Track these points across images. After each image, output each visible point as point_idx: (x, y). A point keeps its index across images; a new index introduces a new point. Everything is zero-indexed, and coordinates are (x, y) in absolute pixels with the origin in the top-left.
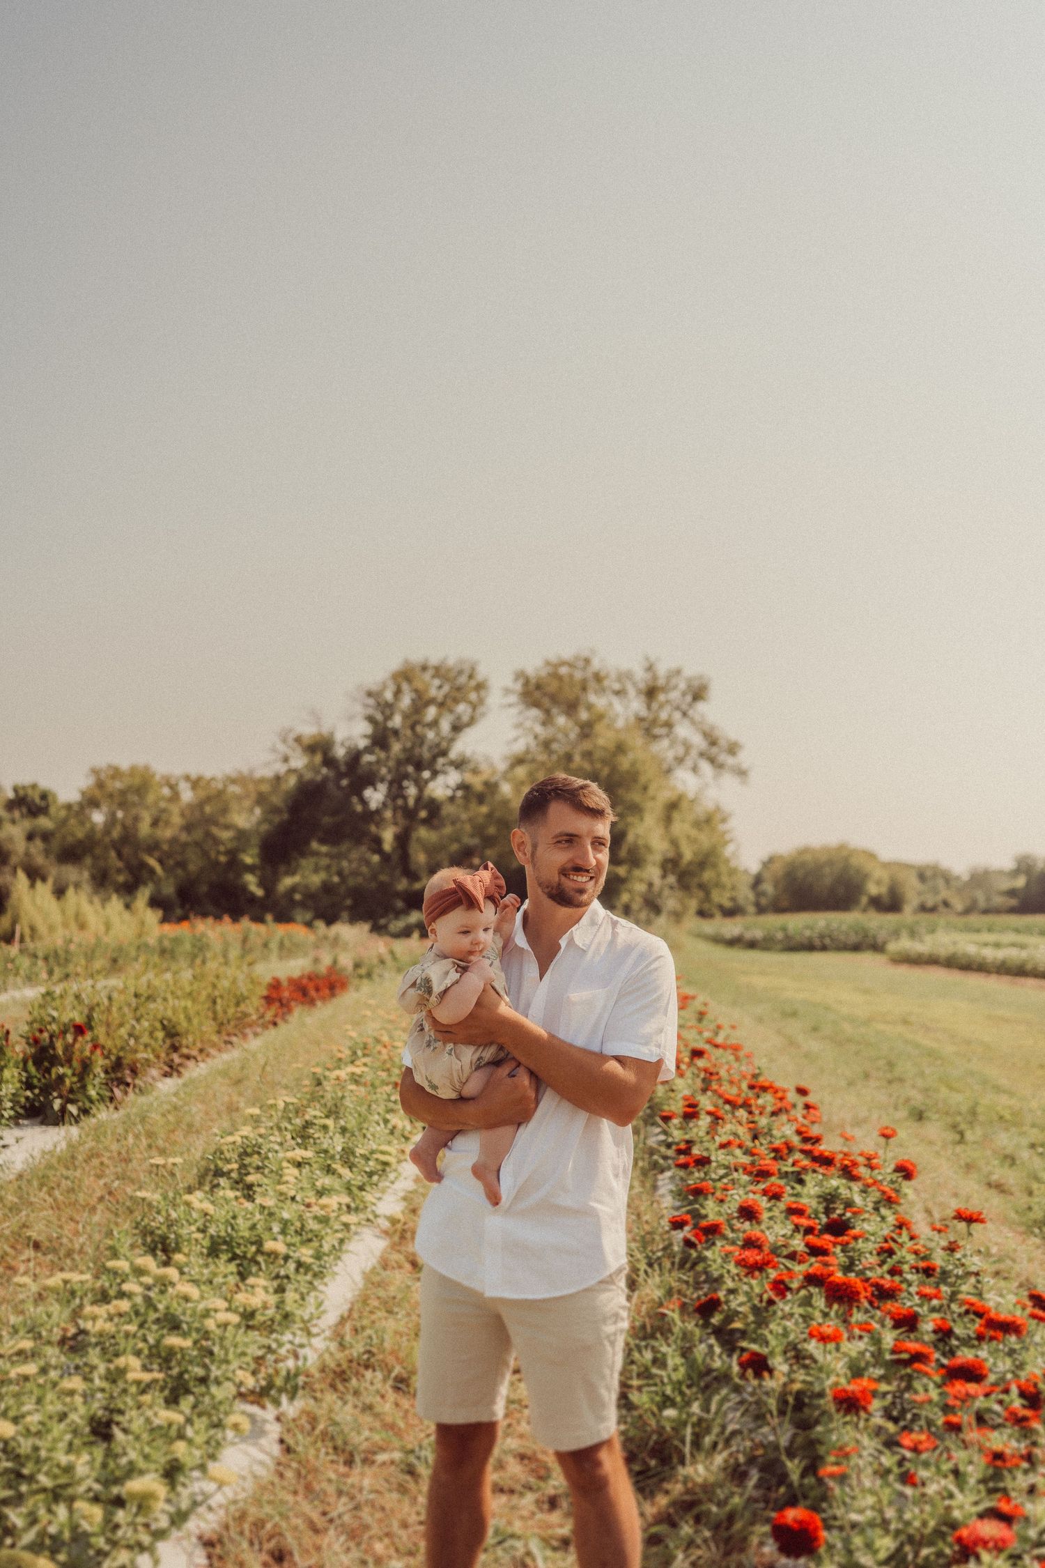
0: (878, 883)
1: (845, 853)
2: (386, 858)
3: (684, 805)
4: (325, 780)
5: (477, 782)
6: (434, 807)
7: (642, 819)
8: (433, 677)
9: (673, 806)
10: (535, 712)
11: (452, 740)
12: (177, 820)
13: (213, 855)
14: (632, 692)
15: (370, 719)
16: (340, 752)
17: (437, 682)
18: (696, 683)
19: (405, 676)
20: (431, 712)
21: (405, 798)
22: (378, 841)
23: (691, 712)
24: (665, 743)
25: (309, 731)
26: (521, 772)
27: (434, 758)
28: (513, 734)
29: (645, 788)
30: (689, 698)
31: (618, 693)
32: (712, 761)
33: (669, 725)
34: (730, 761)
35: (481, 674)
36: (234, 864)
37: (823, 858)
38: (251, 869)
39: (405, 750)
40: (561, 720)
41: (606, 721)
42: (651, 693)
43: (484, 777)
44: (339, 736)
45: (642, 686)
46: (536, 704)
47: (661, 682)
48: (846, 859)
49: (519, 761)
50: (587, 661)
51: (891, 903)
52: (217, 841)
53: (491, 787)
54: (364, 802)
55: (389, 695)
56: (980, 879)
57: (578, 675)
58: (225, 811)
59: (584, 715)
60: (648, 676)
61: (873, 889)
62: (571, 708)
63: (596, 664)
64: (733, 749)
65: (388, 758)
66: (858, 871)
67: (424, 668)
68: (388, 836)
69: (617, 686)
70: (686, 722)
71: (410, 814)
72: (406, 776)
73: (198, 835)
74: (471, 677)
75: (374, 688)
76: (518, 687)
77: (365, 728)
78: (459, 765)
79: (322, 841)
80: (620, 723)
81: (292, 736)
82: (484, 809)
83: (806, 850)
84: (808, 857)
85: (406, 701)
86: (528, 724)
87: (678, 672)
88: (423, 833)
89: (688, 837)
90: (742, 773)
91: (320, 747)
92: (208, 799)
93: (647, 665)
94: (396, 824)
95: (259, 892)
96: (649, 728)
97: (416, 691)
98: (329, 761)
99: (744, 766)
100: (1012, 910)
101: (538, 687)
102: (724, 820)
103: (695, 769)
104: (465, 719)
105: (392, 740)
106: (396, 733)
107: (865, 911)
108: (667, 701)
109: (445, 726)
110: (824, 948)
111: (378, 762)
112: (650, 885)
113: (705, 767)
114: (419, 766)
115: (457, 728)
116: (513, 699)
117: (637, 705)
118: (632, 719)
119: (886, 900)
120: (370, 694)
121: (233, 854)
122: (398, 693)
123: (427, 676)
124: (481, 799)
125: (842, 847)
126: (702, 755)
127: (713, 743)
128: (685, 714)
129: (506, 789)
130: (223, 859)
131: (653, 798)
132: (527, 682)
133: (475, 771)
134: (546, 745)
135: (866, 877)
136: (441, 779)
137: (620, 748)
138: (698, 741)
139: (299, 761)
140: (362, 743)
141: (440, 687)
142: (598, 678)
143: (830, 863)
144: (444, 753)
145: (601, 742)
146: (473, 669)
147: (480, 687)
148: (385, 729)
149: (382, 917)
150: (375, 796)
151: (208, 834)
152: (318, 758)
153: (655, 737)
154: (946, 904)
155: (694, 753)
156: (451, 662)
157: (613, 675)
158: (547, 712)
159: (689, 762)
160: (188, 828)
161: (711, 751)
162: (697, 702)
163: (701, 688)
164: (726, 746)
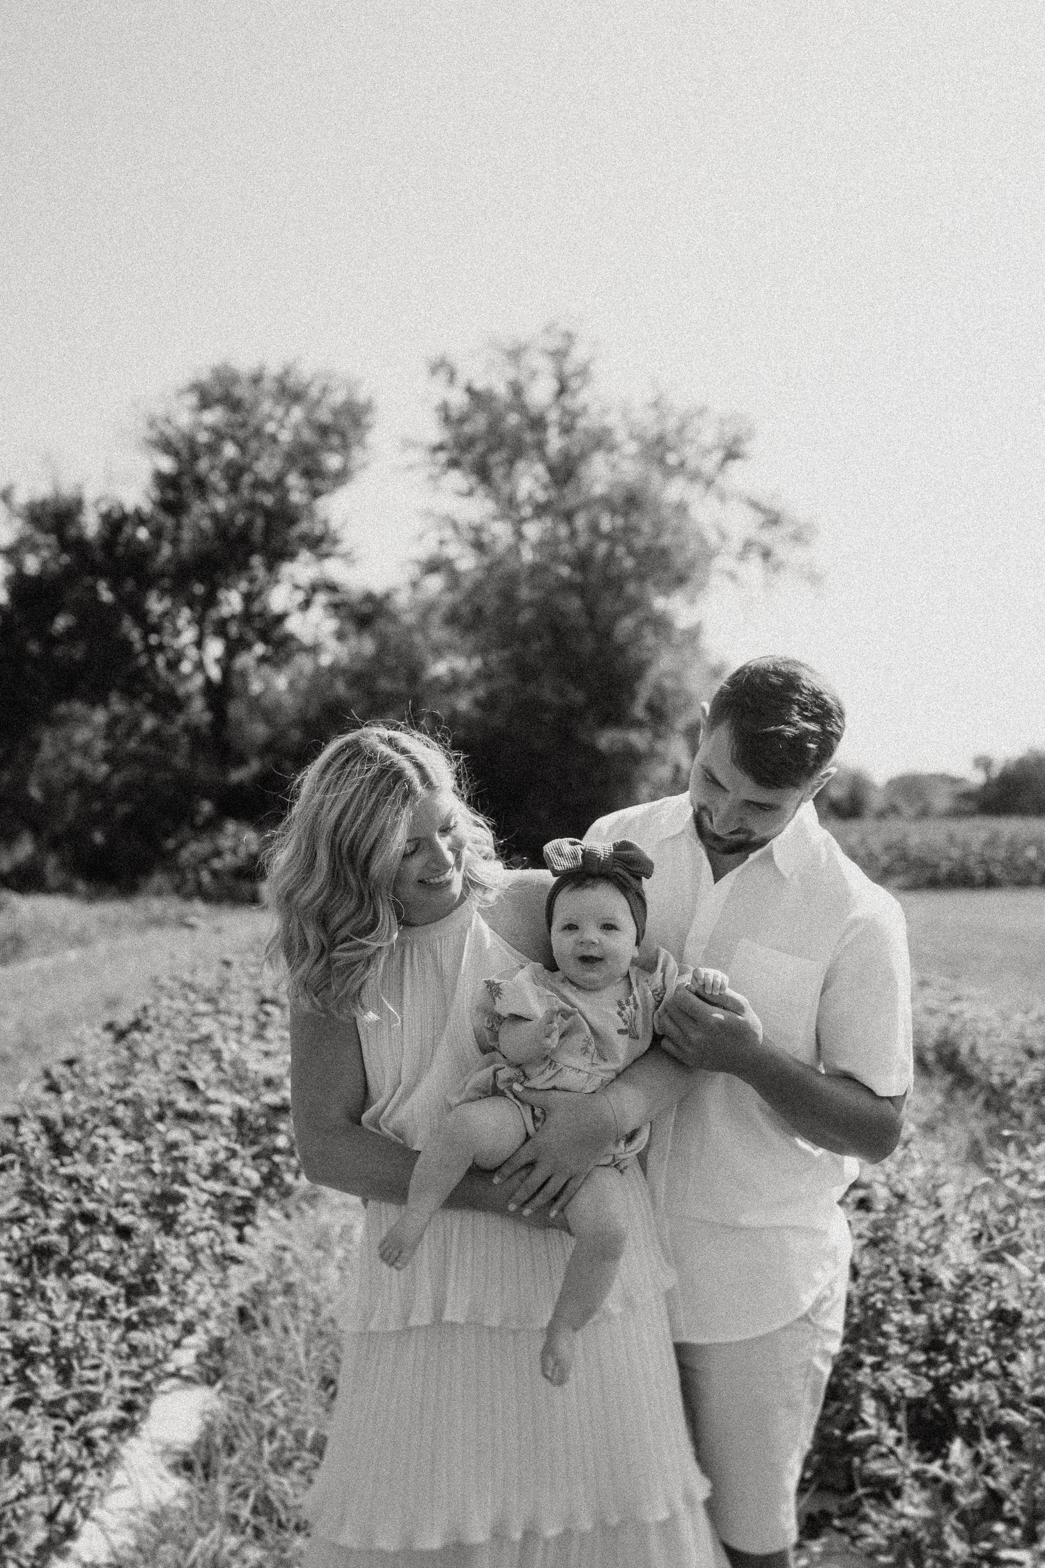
8: (274, 396)
11: (309, 505)
16: (91, 524)
18: (730, 431)
19: (216, 389)
23: (720, 480)
26: (432, 585)
30: (718, 456)
32: (766, 554)
44: (90, 495)
47: (673, 428)
60: (653, 415)
64: (803, 535)
67: (256, 380)
70: (714, 497)
90: (814, 578)
91: (52, 516)
98: (72, 544)
103: (732, 576)
104: (331, 471)
110: (990, 883)
115: (316, 487)
127: (773, 519)
128: (710, 483)
134: (474, 539)
136: (286, 572)
140: (135, 505)
149: (167, 835)
152: (51, 533)
156: (305, 372)
157: (597, 414)
161: (766, 537)
162: (730, 463)
163: (737, 440)
164: (790, 529)
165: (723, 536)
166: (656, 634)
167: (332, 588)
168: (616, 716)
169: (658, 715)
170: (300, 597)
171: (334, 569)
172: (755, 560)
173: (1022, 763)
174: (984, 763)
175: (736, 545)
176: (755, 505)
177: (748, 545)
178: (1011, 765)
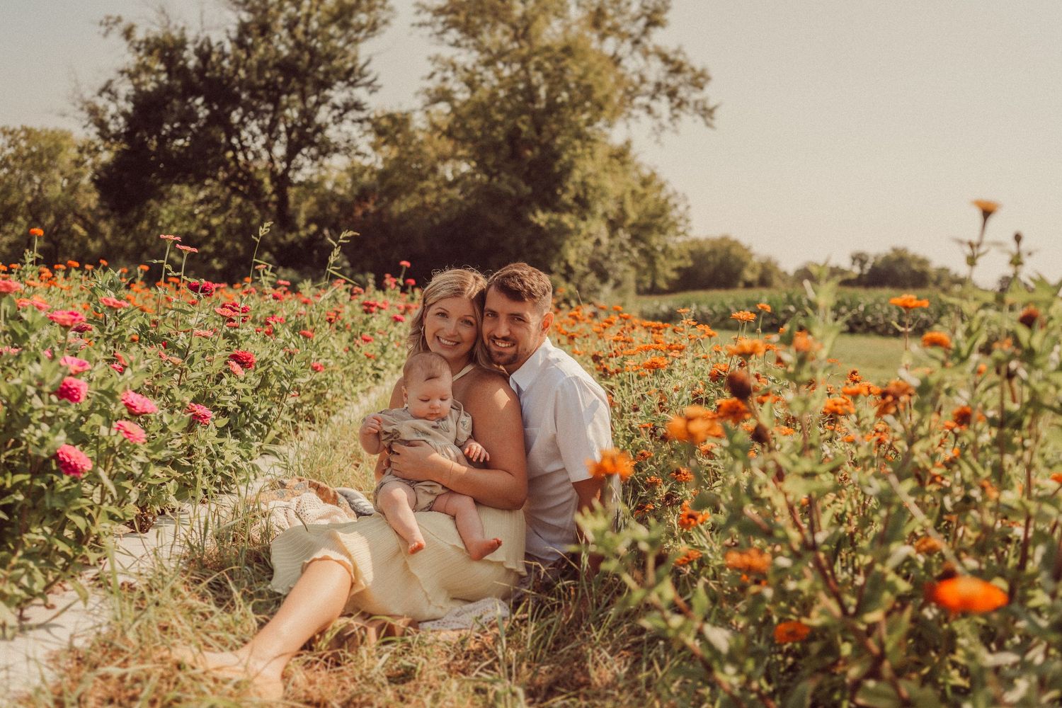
1: (725, 245)
4: (168, 91)
10: (455, 34)
23: (644, 40)
28: (429, 68)
30: (643, 21)
32: (672, 94)
34: (696, 96)
37: (707, 249)
42: (596, 13)
48: (728, 250)
61: (748, 276)
64: (699, 80)
68: (264, 179)
70: (638, 53)
89: (633, 192)
90: (707, 113)
98: (176, 69)
99: (710, 105)
103: (649, 110)
108: (616, 26)
112: (598, 242)
113: (663, 106)
125: (724, 239)
127: (677, 69)
128: (636, 42)
138: (656, 71)
143: (713, 252)
159: (641, 101)
161: (672, 81)
162: (652, 29)
163: (656, 11)
164: (689, 76)
165: (643, 80)
166: (583, 147)
167: (357, 106)
168: (551, 203)
169: (583, 205)
170: (336, 113)
171: (360, 94)
172: (665, 99)
173: (887, 260)
174: (859, 258)
175: (650, 88)
176: (665, 59)
177: (658, 86)
178: (879, 260)
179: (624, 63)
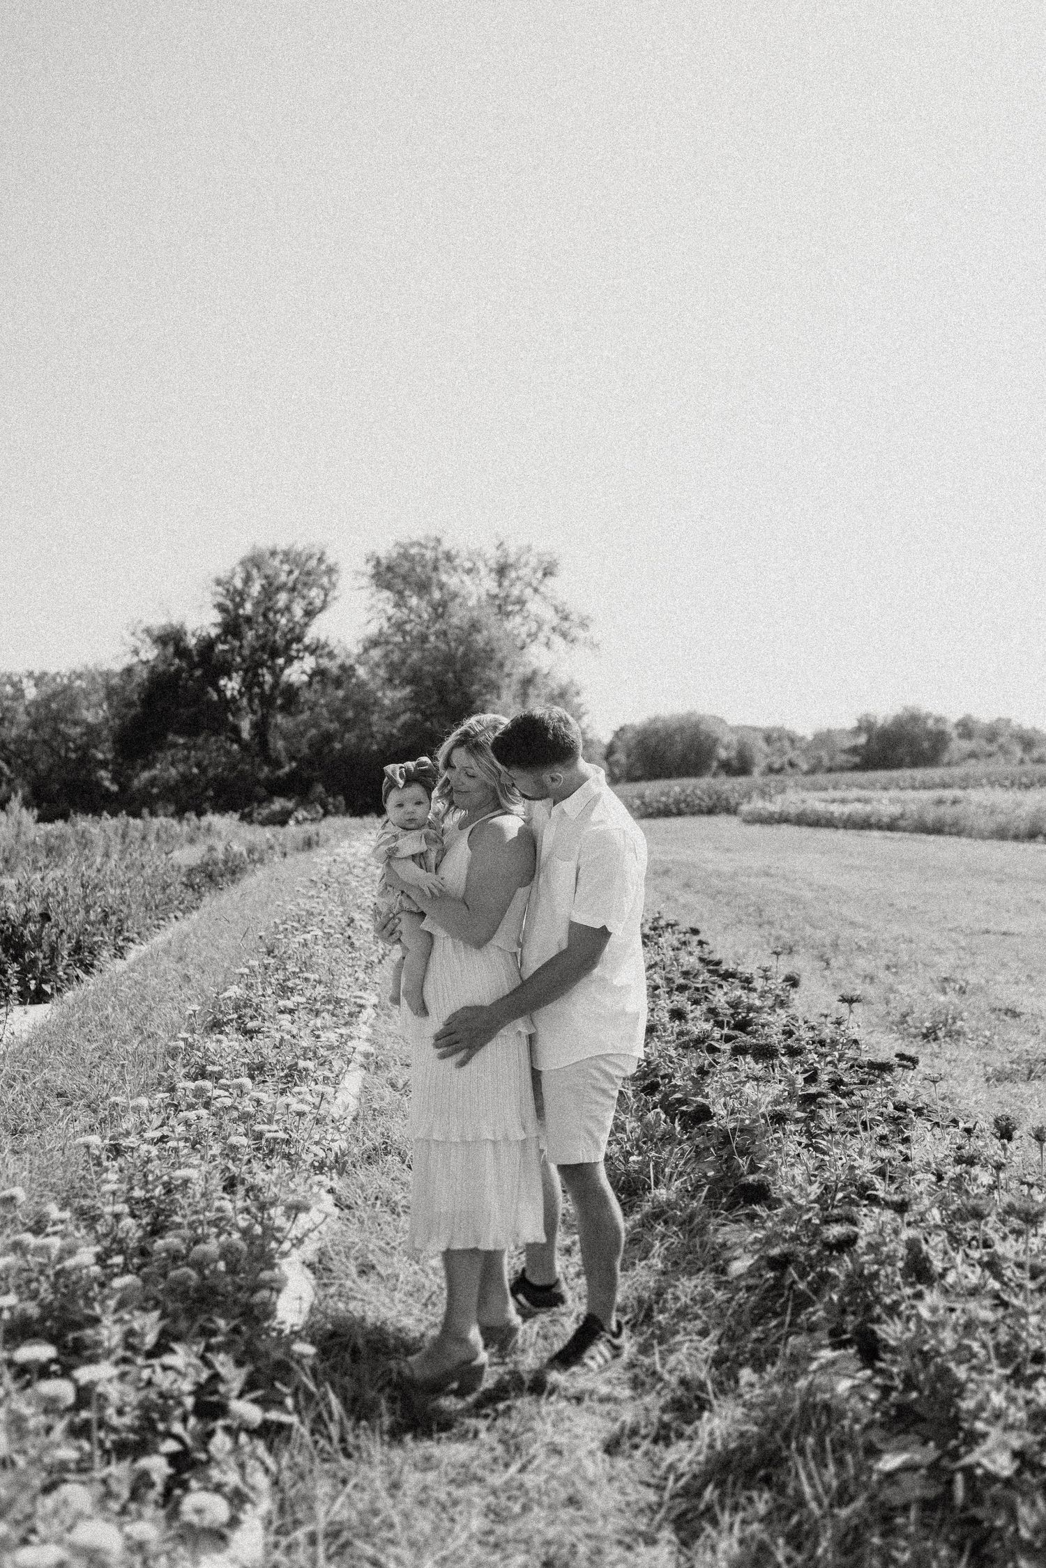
0: (727, 748)
1: (694, 721)
2: (245, 747)
3: (539, 680)
4: (179, 671)
5: (332, 666)
6: (291, 693)
7: (499, 697)
8: (282, 562)
9: (528, 682)
10: (386, 594)
11: (306, 625)
12: (22, 718)
13: (63, 753)
14: (483, 571)
15: (221, 608)
16: (192, 642)
17: (286, 567)
18: (547, 558)
19: (254, 562)
20: (282, 598)
21: (261, 685)
22: (236, 730)
23: (542, 589)
24: (518, 619)
25: (159, 621)
26: (376, 654)
27: (289, 643)
29: (501, 665)
30: (539, 575)
31: (469, 571)
32: (564, 635)
33: (521, 602)
34: (582, 635)
35: (330, 559)
36: (85, 760)
37: (674, 726)
38: (104, 764)
39: (258, 637)
40: (414, 601)
41: (459, 600)
42: (501, 571)
43: (339, 661)
44: (190, 627)
45: (493, 564)
46: (389, 587)
47: (511, 560)
48: (697, 725)
49: (374, 643)
50: (438, 541)
51: (740, 766)
52: (66, 738)
53: (347, 670)
54: (220, 691)
55: (238, 584)
56: (824, 739)
57: (429, 554)
58: (72, 706)
59: (437, 595)
60: (499, 553)
61: (723, 754)
62: (423, 588)
63: (446, 545)
64: (585, 624)
65: (241, 647)
66: (708, 736)
67: (273, 554)
68: (245, 726)
69: (468, 565)
70: (538, 598)
71: (267, 701)
72: (262, 664)
73: (46, 732)
74: (320, 560)
75: (223, 575)
76: (369, 569)
77: (217, 617)
78: (314, 650)
79: (178, 733)
80: (472, 602)
81: (143, 626)
82: (341, 693)
83: (656, 720)
84: (659, 725)
85: (255, 589)
86: (380, 605)
87: (529, 549)
88: (279, 719)
90: (594, 646)
91: (170, 639)
92: (55, 695)
93: (497, 543)
94: (254, 712)
95: (114, 788)
96: (502, 606)
97: (267, 577)
98: (182, 652)
99: (597, 639)
100: (856, 768)
101: (389, 568)
102: (578, 694)
103: (548, 645)
104: (318, 603)
105: (245, 628)
106: (248, 620)
107: (715, 775)
108: (518, 578)
109: (298, 611)
110: (680, 813)
111: (232, 650)
113: (558, 642)
114: (274, 654)
115: (310, 614)
116: (365, 581)
117: (489, 584)
118: (484, 597)
119: (735, 763)
120: (219, 582)
121: (83, 750)
122: (248, 580)
123: (276, 562)
124: (338, 683)
125: (691, 714)
126: (554, 629)
127: (565, 618)
128: (536, 590)
129: (361, 672)
130: (73, 756)
131: (509, 675)
132: (378, 563)
133: (331, 655)
134: (399, 626)
135: (716, 741)
136: (296, 664)
137: (475, 626)
138: (550, 616)
139: (150, 653)
140: (214, 632)
141: (291, 572)
142: (449, 557)
143: (681, 729)
144: (299, 639)
145: (455, 621)
146: (323, 553)
147: (330, 571)
148: (238, 616)
149: (249, 805)
150: (231, 685)
151: (56, 731)
152: (171, 649)
153: (508, 614)
154: (792, 765)
155: (546, 628)
156: (299, 547)
157: (464, 554)
158: (400, 593)
159: (542, 637)
160: (35, 726)
161: (564, 625)
162: (548, 578)
163: (550, 564)
164: (577, 620)
172: (560, 638)
178: (890, 721)
179: (529, 606)
